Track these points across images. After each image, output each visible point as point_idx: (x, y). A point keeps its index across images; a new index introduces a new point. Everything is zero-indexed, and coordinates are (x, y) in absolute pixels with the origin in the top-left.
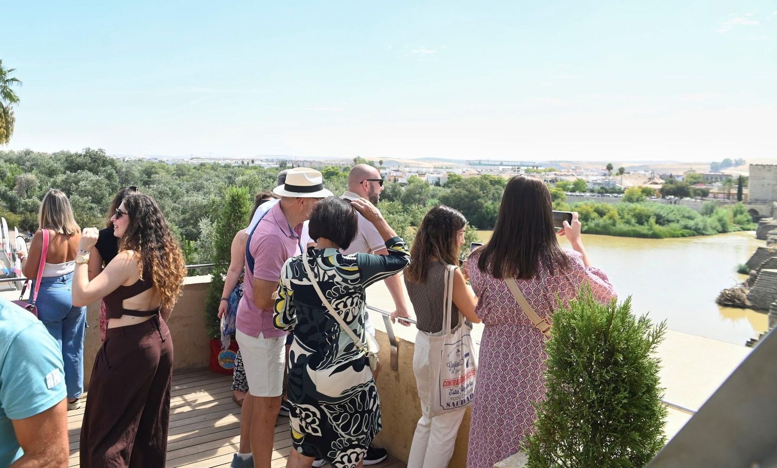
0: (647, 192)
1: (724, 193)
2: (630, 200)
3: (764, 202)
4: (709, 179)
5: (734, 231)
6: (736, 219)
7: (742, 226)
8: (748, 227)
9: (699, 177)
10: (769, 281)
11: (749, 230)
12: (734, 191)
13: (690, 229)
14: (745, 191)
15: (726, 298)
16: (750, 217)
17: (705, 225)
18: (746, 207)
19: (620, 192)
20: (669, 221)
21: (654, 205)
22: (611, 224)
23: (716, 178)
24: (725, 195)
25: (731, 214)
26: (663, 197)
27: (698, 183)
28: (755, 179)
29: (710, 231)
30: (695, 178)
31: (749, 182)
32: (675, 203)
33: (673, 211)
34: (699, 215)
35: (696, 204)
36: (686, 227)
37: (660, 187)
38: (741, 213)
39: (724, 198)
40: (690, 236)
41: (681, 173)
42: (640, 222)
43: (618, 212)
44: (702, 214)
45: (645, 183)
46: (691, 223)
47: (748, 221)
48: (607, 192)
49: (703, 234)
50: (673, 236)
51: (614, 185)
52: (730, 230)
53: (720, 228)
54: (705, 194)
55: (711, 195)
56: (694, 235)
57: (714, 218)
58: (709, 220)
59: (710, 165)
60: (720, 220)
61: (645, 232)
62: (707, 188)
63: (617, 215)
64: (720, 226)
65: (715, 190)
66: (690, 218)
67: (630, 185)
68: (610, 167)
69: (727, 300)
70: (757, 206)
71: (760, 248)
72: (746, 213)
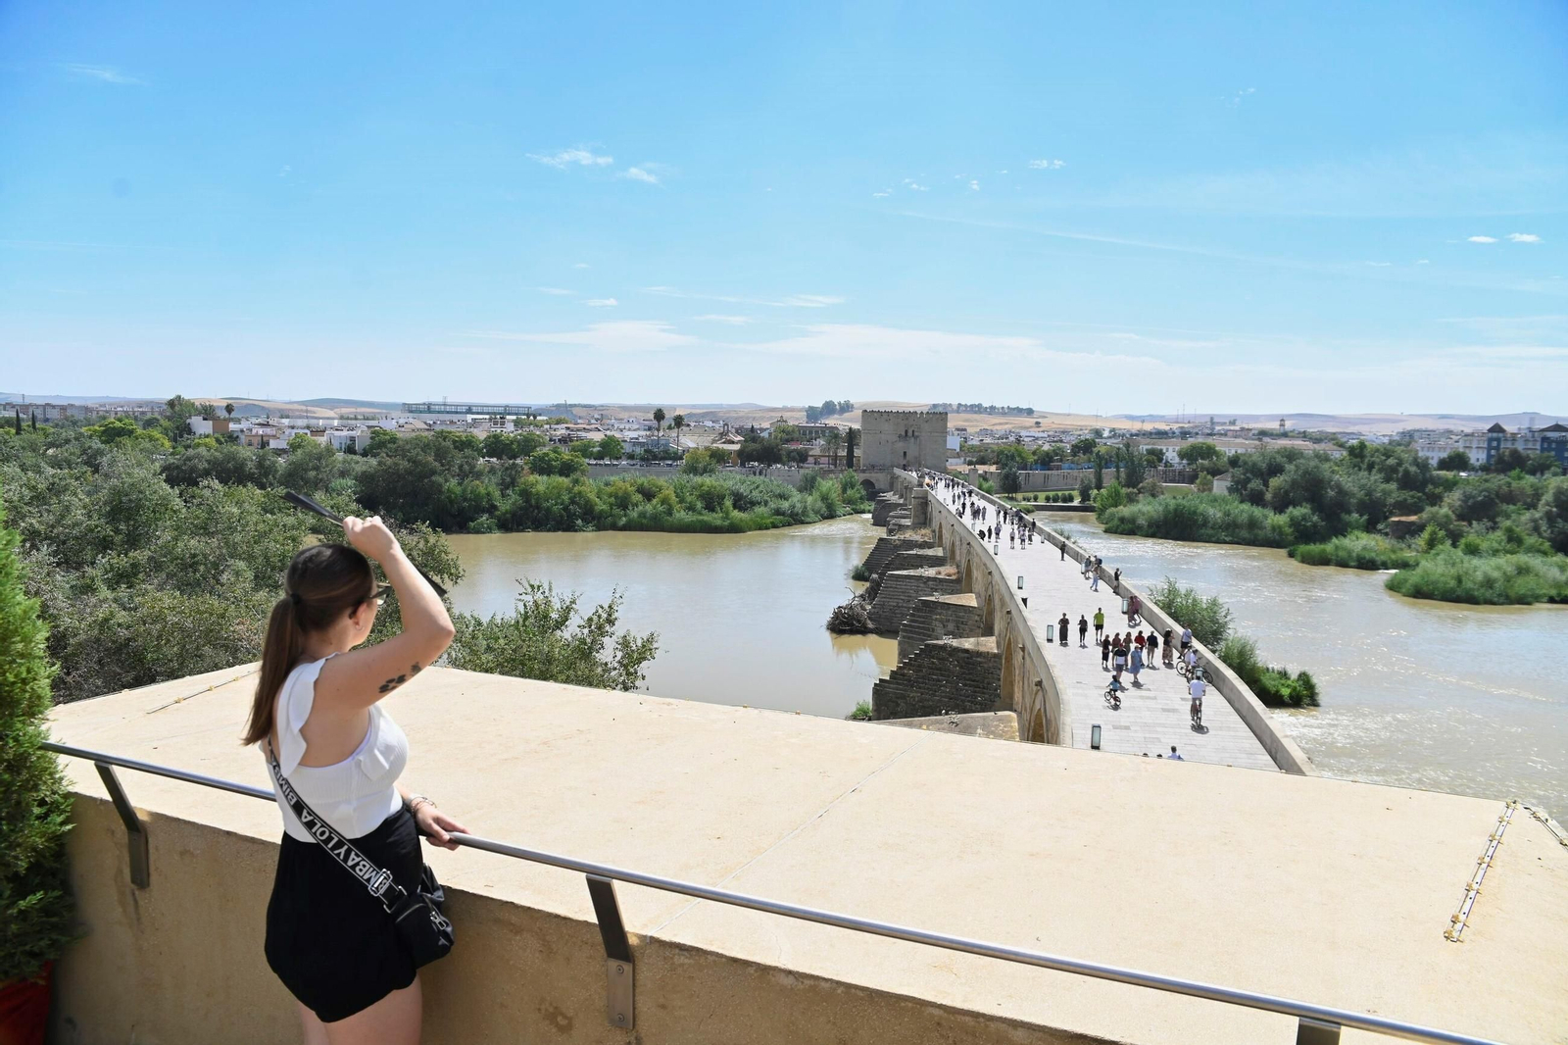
0: (719, 457)
1: (829, 456)
2: (692, 469)
3: (882, 469)
4: (807, 434)
5: (844, 515)
6: (845, 495)
7: (854, 506)
8: (862, 507)
9: (793, 431)
11: (863, 512)
12: (843, 453)
13: (783, 514)
14: (857, 452)
15: (839, 620)
16: (864, 493)
17: (805, 507)
18: (859, 477)
19: (677, 457)
20: (753, 504)
21: (730, 479)
22: (664, 512)
23: (817, 432)
24: (831, 458)
25: (838, 486)
26: (743, 465)
27: (792, 440)
28: (870, 433)
29: (812, 514)
30: (788, 433)
31: (863, 440)
32: (760, 474)
33: (757, 487)
34: (795, 492)
35: (790, 474)
36: (778, 512)
37: (737, 447)
38: (852, 487)
39: (829, 463)
40: (783, 526)
41: (766, 425)
42: (710, 508)
43: (675, 492)
44: (800, 491)
45: (714, 441)
46: (785, 505)
47: (861, 498)
48: (655, 457)
49: (803, 522)
50: (761, 527)
51: (667, 445)
52: (838, 513)
54: (802, 458)
55: (811, 460)
56: (790, 525)
57: (816, 494)
58: (810, 499)
59: (806, 411)
60: (824, 498)
61: (719, 522)
62: (806, 449)
63: (673, 497)
64: (825, 509)
65: (816, 451)
66: (783, 497)
67: (692, 445)
68: (659, 415)
69: (843, 623)
70: (873, 475)
71: (881, 540)
72: (859, 486)
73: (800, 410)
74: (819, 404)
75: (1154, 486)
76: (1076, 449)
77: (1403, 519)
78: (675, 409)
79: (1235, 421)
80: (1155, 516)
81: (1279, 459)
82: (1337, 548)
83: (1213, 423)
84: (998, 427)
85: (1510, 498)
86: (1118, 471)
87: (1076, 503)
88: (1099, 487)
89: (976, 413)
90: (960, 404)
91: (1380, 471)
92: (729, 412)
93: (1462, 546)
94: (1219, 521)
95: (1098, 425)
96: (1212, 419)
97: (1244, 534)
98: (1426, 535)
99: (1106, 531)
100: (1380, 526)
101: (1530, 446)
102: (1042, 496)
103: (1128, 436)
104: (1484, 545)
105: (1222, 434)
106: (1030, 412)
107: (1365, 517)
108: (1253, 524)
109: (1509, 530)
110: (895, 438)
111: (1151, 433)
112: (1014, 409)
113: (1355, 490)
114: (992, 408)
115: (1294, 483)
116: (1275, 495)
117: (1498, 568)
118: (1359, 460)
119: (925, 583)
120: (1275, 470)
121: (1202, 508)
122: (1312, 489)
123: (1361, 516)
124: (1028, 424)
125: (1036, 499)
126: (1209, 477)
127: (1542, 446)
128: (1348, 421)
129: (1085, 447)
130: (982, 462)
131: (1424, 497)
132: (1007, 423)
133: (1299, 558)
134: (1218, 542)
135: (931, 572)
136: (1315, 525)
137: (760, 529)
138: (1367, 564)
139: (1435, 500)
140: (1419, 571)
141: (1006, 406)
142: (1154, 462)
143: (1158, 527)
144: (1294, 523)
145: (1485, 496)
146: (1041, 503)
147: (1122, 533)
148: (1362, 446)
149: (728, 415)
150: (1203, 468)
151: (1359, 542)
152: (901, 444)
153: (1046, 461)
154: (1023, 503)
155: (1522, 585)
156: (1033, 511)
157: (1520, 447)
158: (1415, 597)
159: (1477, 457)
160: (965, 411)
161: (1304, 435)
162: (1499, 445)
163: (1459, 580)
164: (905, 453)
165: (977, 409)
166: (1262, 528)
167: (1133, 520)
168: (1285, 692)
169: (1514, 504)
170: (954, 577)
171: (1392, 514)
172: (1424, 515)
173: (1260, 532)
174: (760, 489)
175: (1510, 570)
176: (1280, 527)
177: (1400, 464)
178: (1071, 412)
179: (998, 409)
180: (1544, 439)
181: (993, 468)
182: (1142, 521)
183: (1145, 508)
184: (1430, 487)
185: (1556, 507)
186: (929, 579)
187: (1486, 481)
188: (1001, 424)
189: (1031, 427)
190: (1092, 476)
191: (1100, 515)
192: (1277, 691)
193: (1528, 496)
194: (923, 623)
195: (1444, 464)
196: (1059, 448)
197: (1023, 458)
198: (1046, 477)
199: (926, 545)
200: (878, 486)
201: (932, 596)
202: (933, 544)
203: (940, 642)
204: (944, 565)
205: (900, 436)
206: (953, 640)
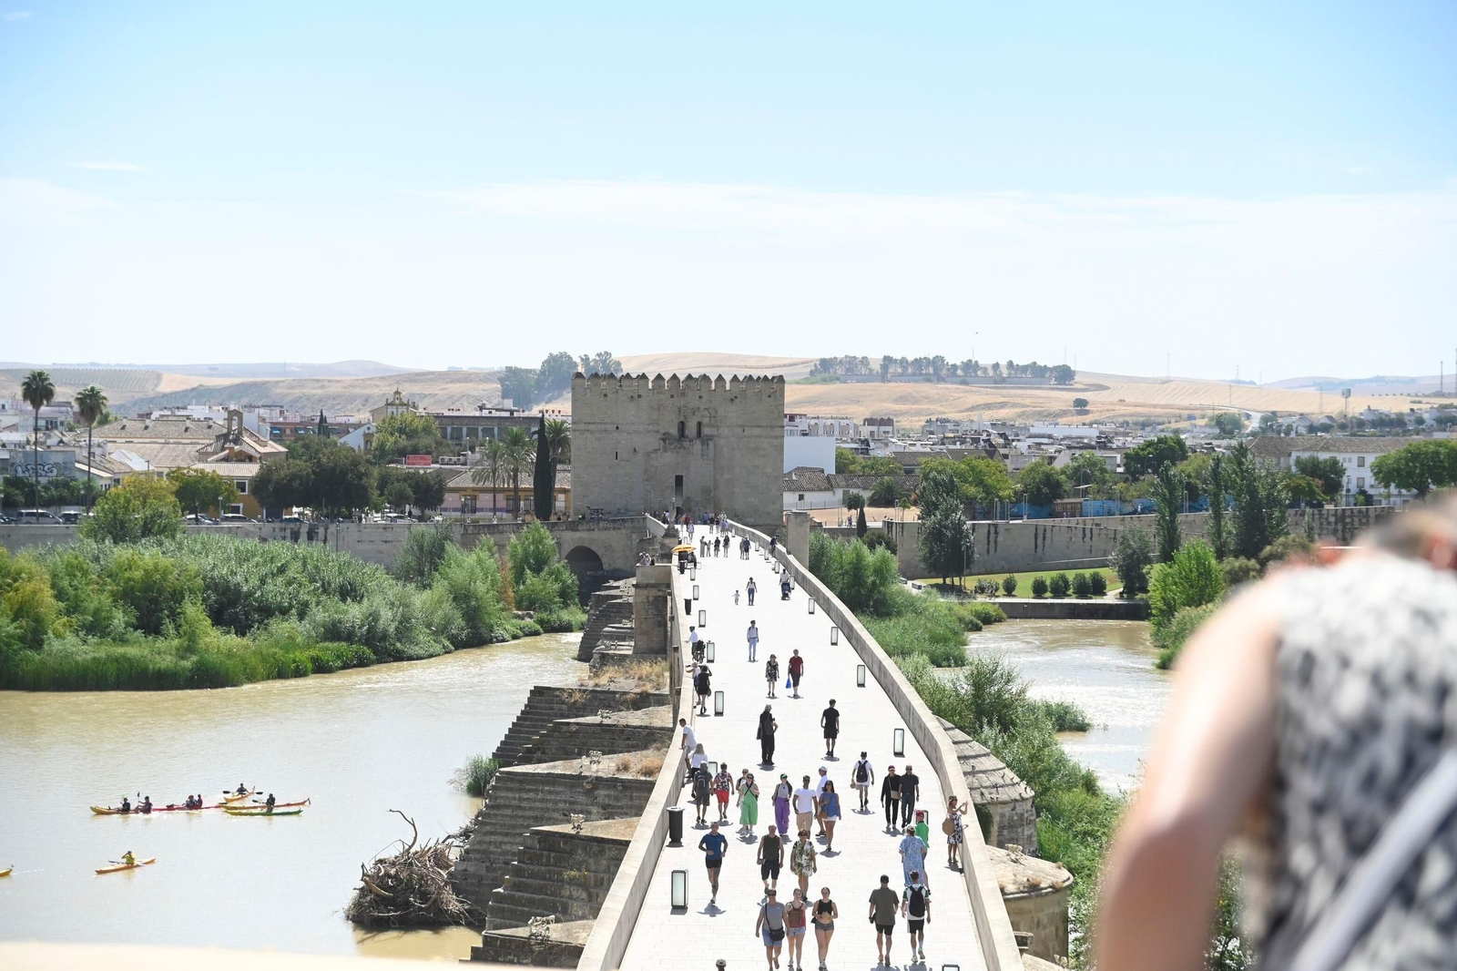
1: (494, 491)
2: (118, 530)
3: (620, 519)
5: (515, 637)
6: (521, 587)
7: (544, 615)
8: (565, 616)
9: (427, 430)
10: (519, 808)
11: (567, 628)
12: (527, 482)
13: (349, 637)
14: (563, 480)
15: (377, 895)
16: (570, 578)
17: (406, 619)
18: (572, 539)
19: (88, 497)
20: (268, 611)
22: (21, 639)
24: (500, 497)
26: (274, 514)
27: (415, 451)
28: (592, 433)
29: (423, 636)
30: (411, 434)
31: (575, 446)
32: (311, 536)
33: (282, 570)
34: (388, 581)
35: (389, 535)
36: (333, 632)
37: (250, 470)
38: (539, 564)
39: (494, 509)
40: (345, 666)
41: (364, 416)
42: (149, 624)
43: (53, 586)
44: (404, 575)
45: (203, 456)
46: (353, 613)
48: (32, 498)
49: (399, 657)
50: (282, 672)
51: (66, 466)
52: (499, 632)
54: (427, 495)
55: (450, 499)
56: (362, 663)
57: (440, 587)
58: (420, 600)
59: (501, 380)
60: (461, 596)
61: (166, 662)
62: (438, 473)
63: (47, 595)
64: (460, 622)
65: (465, 481)
66: (349, 592)
67: (138, 465)
68: (37, 388)
69: (380, 902)
70: (596, 534)
71: (538, 692)
72: (558, 563)
73: (486, 377)
76: (1138, 463)
78: (159, 377)
84: (975, 416)
86: (1218, 516)
87: (1111, 597)
88: (1167, 557)
89: (925, 379)
90: (888, 360)
92: (301, 383)
95: (1230, 404)
102: (1025, 581)
103: (1303, 430)
106: (1064, 375)
110: (654, 442)
111: (1361, 424)
112: (1024, 369)
114: (970, 367)
119: (589, 793)
124: (1055, 407)
125: (1010, 589)
129: (1159, 457)
130: (885, 499)
132: (1003, 405)
137: (281, 674)
141: (1003, 362)
142: (1311, 492)
146: (1024, 597)
149: (297, 392)
152: (669, 457)
153: (1045, 494)
154: (981, 599)
156: (999, 620)
160: (902, 377)
164: (679, 480)
165: (931, 370)
174: (290, 573)
178: (1173, 375)
179: (985, 369)
181: (911, 515)
186: (599, 782)
188: (988, 406)
189: (1064, 413)
190: (1154, 530)
191: (1153, 626)
194: (540, 890)
196: (1092, 464)
197: (988, 490)
198: (1040, 536)
199: (642, 701)
200: (607, 563)
201: (569, 821)
202: (660, 700)
203: (522, 932)
204: (646, 747)
205: (666, 438)
206: (552, 926)
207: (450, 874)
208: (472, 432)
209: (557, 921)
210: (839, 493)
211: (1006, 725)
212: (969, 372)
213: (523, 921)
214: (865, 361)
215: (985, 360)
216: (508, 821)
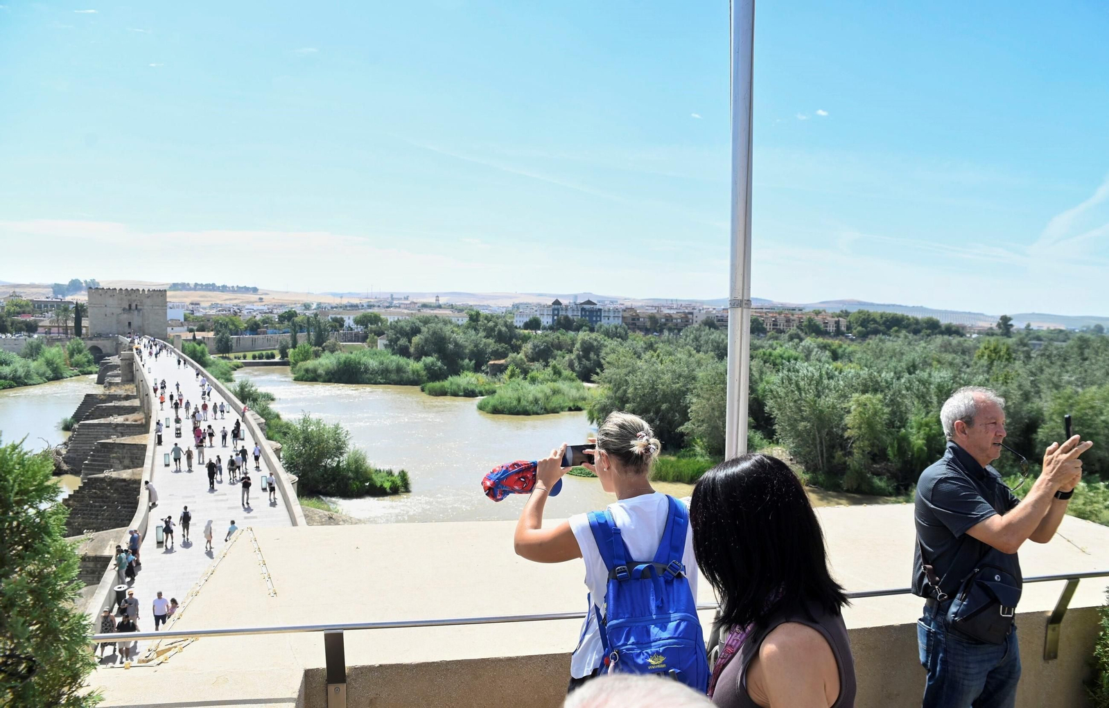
1: (58, 327)
3: (107, 337)
4: (40, 308)
5: (71, 377)
6: (72, 360)
7: (81, 369)
8: (89, 369)
9: (27, 305)
10: (88, 435)
11: (90, 373)
12: (71, 324)
13: (6, 378)
14: (85, 322)
16: (91, 357)
17: (28, 371)
18: (90, 343)
24: (60, 329)
25: (66, 354)
27: (24, 313)
28: (96, 307)
29: (36, 377)
30: (21, 306)
31: (89, 311)
34: (17, 358)
35: (16, 342)
38: (80, 352)
39: (59, 333)
40: (4, 388)
44: (25, 356)
46: (6, 370)
47: (88, 362)
49: (26, 385)
52: (65, 375)
53: (49, 373)
54: (31, 328)
55: (40, 330)
56: (11, 387)
57: (41, 360)
58: (33, 365)
59: (52, 288)
60: (49, 363)
62: (35, 321)
64: (50, 372)
65: (46, 323)
70: (100, 342)
71: (88, 396)
72: (86, 352)
74: (65, 281)
75: (335, 345)
76: (282, 318)
77: (497, 362)
79: (408, 297)
80: (331, 367)
81: (418, 323)
82: (451, 383)
83: (393, 299)
84: (228, 302)
85: (559, 347)
86: (309, 334)
87: (277, 359)
88: (294, 347)
89: (210, 290)
90: (196, 284)
91: (484, 330)
93: (529, 378)
94: (376, 368)
95: (307, 300)
96: (392, 295)
97: (394, 376)
98: (508, 372)
99: (296, 379)
100: (484, 368)
101: (575, 314)
102: (249, 355)
103: (329, 308)
104: (541, 377)
105: (397, 307)
106: (255, 290)
107: (473, 362)
108: (399, 370)
109: (554, 367)
110: (120, 311)
111: (346, 306)
112: (242, 288)
113: (466, 344)
114: (224, 287)
115: (426, 340)
116: (416, 349)
117: (542, 391)
118: (475, 323)
119: (114, 429)
120: (416, 331)
121: (364, 359)
122: (438, 345)
123: (470, 360)
124: (253, 300)
125: (245, 357)
126: (376, 337)
127: (581, 313)
128: (484, 297)
129: (289, 316)
130: (202, 329)
131: (509, 347)
132: (235, 299)
133: (427, 392)
134: (376, 383)
135: (119, 419)
136: (440, 369)
138: (470, 394)
139: (516, 349)
140: (496, 396)
141: (235, 286)
142: (336, 327)
143: (333, 374)
144: (428, 368)
145: (545, 346)
146: (249, 360)
147: (306, 381)
148: (478, 314)
150: (371, 331)
151: (468, 379)
152: (125, 316)
153: (254, 328)
154: (236, 361)
155: (556, 401)
156: (242, 367)
157: (570, 314)
158: (493, 413)
159: (546, 320)
160: (200, 290)
161: (452, 307)
162: (558, 313)
163: (519, 400)
164: (130, 323)
165: (211, 287)
166: (404, 372)
167: (315, 371)
168: (387, 485)
169: (561, 350)
170: (139, 422)
171: (490, 359)
172: (508, 359)
173: (404, 375)
175: (548, 392)
176: (417, 371)
177: (496, 326)
178: (289, 291)
179: (229, 288)
180: (583, 309)
181: (211, 335)
182: (321, 371)
183: (326, 361)
184: (514, 340)
185: (582, 351)
186: (117, 425)
187: (546, 336)
188: (231, 299)
189: (256, 302)
190: (289, 339)
191: (293, 367)
192: (382, 486)
193: (569, 345)
194: (102, 461)
195: (527, 326)
196: (268, 318)
197: (236, 326)
198: (253, 341)
199: (127, 398)
200: (104, 351)
201: (110, 439)
202: (135, 397)
203: (101, 476)
204: (133, 413)
205: (124, 309)
206: (113, 473)
207: (63, 458)
208: (46, 306)
209: (114, 471)
210: (186, 328)
211: (255, 400)
212: (224, 289)
213: (102, 471)
214: (188, 284)
215: (229, 284)
216: (84, 439)
